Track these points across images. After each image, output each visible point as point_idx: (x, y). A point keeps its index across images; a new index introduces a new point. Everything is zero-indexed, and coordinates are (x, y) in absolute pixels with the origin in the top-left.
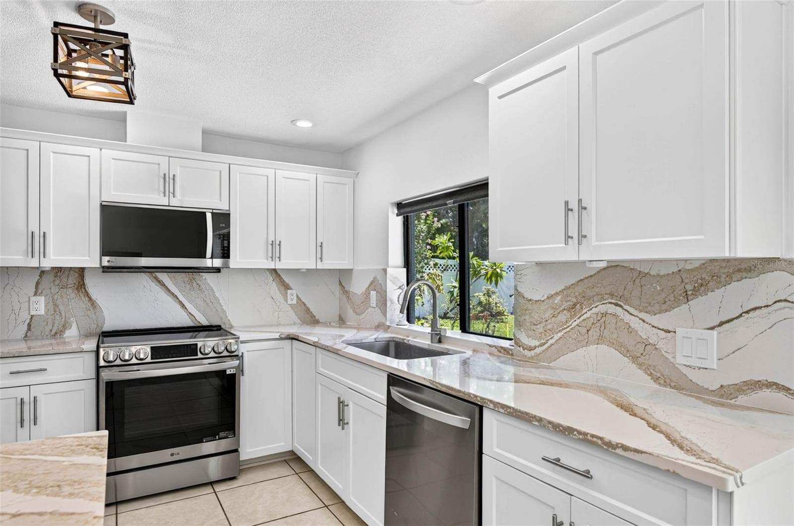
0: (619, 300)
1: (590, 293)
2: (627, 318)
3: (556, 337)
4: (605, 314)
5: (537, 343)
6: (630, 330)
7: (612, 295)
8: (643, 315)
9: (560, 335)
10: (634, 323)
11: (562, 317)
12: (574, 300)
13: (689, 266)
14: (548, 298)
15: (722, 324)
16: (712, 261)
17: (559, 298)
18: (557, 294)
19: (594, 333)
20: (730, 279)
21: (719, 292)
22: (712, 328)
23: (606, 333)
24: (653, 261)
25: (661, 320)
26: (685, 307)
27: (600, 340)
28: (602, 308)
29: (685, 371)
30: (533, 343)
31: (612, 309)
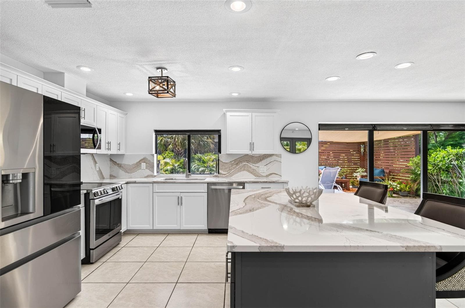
0: (248, 161)
1: (241, 160)
2: (250, 165)
3: (232, 171)
4: (245, 165)
5: (227, 173)
6: (250, 167)
7: (246, 161)
8: (253, 164)
9: (233, 170)
10: (251, 166)
11: (234, 166)
12: (237, 162)
13: (262, 155)
14: (230, 162)
15: (267, 165)
16: (265, 154)
17: (233, 162)
18: (233, 161)
19: (243, 169)
20: (268, 157)
21: (266, 159)
22: (265, 166)
23: (245, 169)
24: (255, 154)
25: (256, 165)
26: (261, 162)
27: (244, 170)
28: (244, 163)
29: (261, 174)
30: (225, 173)
31: (247, 163)
